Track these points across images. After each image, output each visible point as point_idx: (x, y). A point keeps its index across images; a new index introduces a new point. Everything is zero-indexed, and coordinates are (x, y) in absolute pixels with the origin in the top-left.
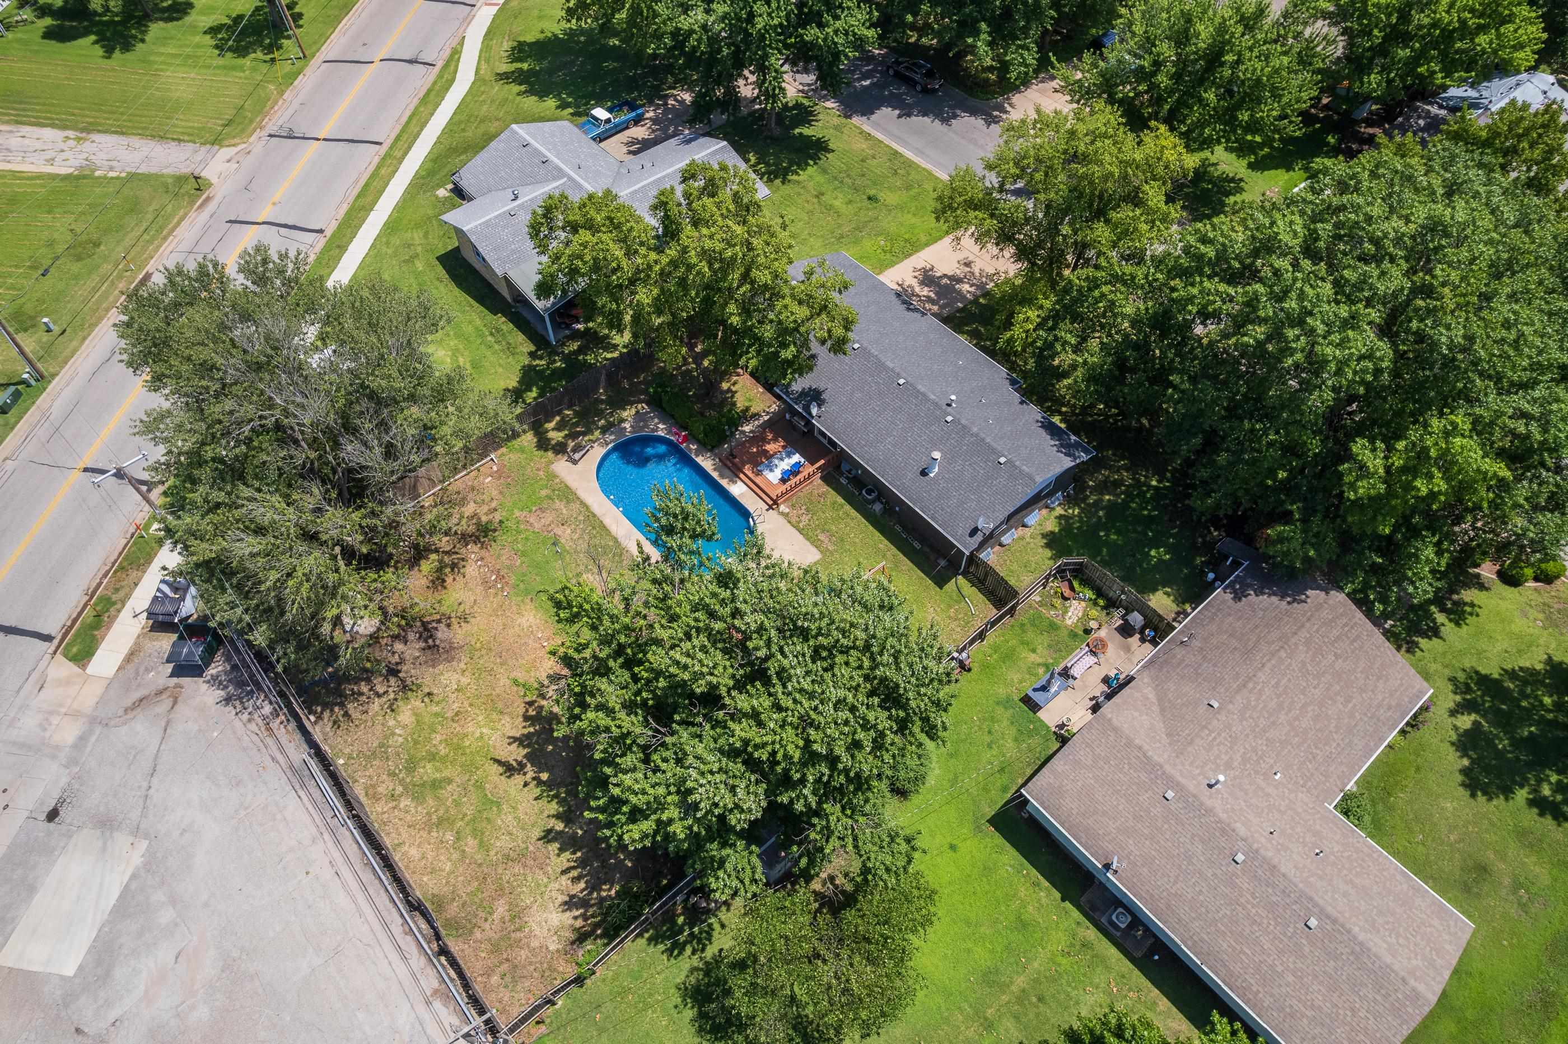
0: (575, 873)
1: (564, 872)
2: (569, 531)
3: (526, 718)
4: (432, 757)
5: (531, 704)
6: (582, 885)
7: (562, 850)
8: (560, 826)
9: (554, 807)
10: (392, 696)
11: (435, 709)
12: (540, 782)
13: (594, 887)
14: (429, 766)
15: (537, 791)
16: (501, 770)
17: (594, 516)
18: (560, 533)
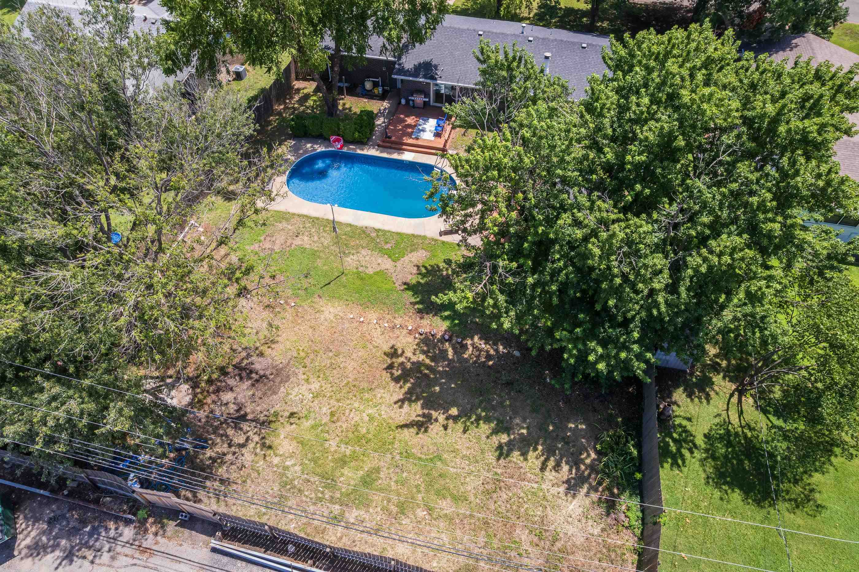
0: (551, 463)
1: (543, 469)
2: (306, 238)
3: (396, 380)
4: (343, 462)
5: (390, 367)
6: (565, 468)
7: (524, 454)
8: (504, 438)
9: (485, 428)
10: (256, 438)
11: (307, 424)
12: (455, 419)
13: (576, 462)
14: (346, 471)
15: (460, 426)
16: (413, 430)
17: (318, 219)
18: (300, 243)
